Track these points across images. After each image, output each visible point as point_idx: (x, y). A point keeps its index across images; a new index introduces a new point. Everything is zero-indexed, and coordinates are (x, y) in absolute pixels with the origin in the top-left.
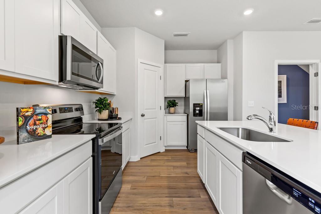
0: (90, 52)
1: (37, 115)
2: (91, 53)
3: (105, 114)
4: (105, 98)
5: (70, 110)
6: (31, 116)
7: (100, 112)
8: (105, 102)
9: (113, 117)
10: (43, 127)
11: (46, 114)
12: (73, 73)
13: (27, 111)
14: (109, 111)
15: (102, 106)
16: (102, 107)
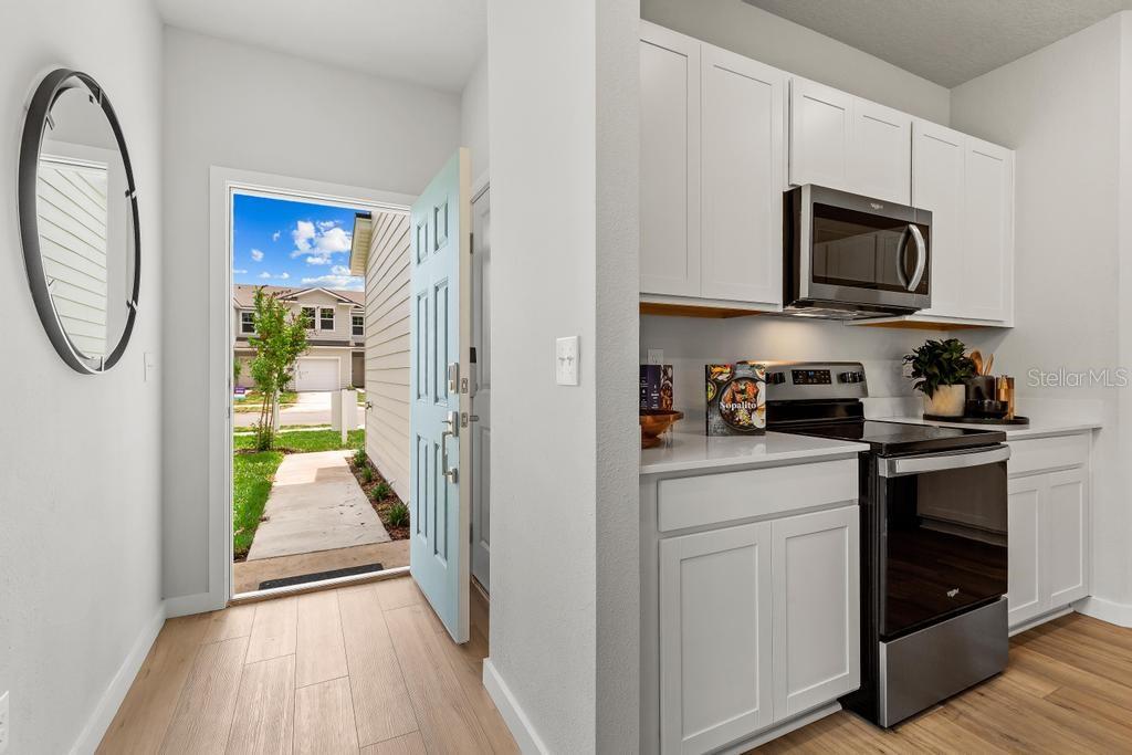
0: (873, 205)
1: (737, 380)
2: (877, 207)
3: (951, 398)
4: (948, 342)
5: (822, 377)
6: (728, 384)
7: (929, 389)
8: (946, 356)
9: (986, 410)
10: (748, 409)
11: (754, 381)
12: (815, 279)
13: (721, 373)
14: (972, 389)
15: (937, 371)
16: (935, 374)
